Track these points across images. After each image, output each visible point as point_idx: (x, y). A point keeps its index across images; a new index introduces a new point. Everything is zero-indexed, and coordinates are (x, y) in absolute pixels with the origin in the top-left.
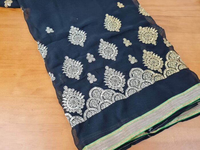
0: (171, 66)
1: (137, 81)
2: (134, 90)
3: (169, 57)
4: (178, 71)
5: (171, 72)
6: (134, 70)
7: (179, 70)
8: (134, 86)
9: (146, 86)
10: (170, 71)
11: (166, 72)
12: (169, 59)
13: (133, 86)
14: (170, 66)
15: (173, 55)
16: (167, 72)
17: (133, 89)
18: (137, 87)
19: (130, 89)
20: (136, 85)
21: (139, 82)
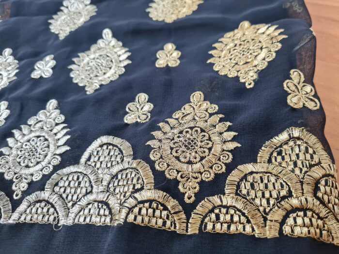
0: (252, 193)
1: (87, 184)
2: (52, 210)
3: (275, 154)
4: (270, 232)
5: (236, 218)
6: (108, 144)
7: (281, 231)
8: (64, 196)
9: (96, 220)
10: (232, 211)
11: (212, 211)
12: (270, 161)
13: (61, 196)
14: (244, 192)
15: (297, 150)
16: (217, 211)
17: (53, 206)
18: (70, 205)
19: (44, 200)
20: (70, 198)
21: (88, 191)
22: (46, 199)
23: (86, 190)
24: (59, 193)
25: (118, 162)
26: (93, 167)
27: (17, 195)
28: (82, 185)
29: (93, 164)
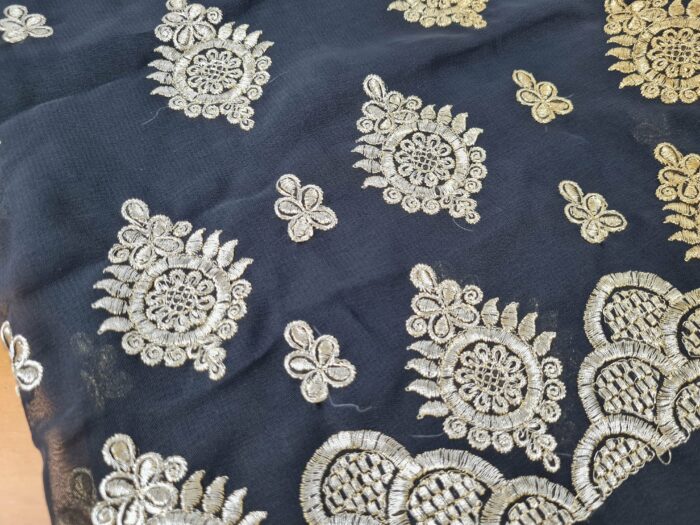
1: (647, 369)
2: (630, 442)
6: (616, 290)
8: (628, 409)
13: (623, 412)
17: (627, 436)
18: (649, 415)
19: (606, 438)
20: (640, 407)
21: (658, 377)
22: (608, 432)
23: (654, 377)
24: (617, 411)
25: (661, 309)
26: (627, 339)
27: (552, 463)
28: (639, 375)
29: (625, 334)
